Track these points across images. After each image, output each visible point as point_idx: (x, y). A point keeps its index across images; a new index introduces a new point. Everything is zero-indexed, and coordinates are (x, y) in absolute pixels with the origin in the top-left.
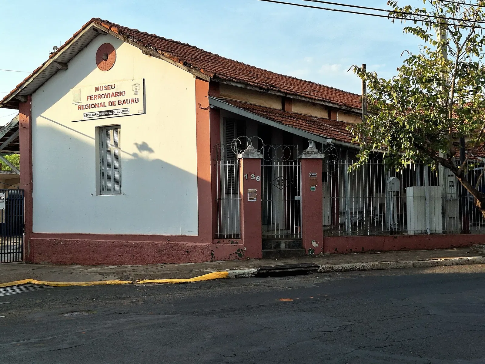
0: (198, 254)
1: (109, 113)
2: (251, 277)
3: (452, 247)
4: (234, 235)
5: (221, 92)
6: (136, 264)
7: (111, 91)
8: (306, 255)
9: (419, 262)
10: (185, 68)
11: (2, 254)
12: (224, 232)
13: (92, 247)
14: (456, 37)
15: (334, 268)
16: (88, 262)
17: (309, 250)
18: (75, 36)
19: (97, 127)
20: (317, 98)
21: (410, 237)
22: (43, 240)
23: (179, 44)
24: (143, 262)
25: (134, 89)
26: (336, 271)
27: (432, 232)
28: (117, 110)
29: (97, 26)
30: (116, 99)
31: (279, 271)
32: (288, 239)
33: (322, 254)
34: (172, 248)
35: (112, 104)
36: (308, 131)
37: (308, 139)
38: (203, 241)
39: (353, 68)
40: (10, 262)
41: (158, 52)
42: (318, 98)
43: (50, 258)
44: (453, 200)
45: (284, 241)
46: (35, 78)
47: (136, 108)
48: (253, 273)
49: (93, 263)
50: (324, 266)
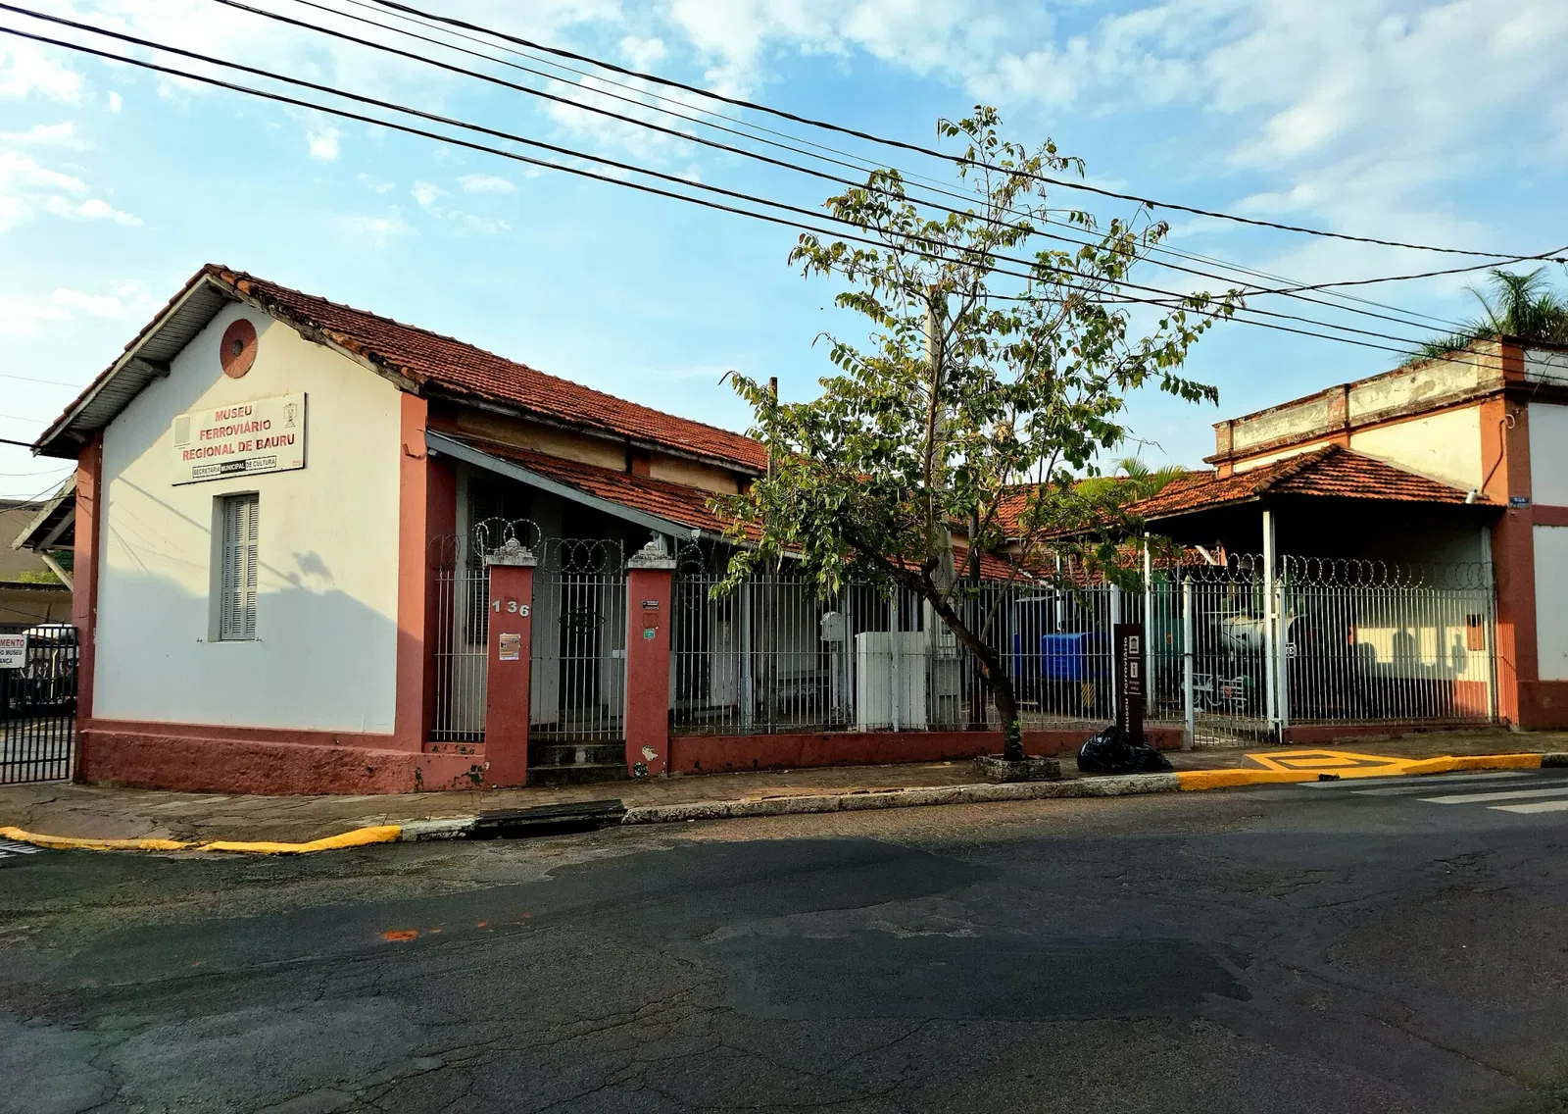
0: (391, 774)
1: (237, 468)
2: (457, 838)
3: (942, 759)
4: (469, 735)
5: (460, 423)
6: (272, 793)
7: (244, 420)
8: (630, 778)
9: (854, 796)
10: (373, 366)
11: (5, 764)
12: (455, 728)
13: (192, 753)
14: (936, 311)
15: (660, 814)
16: (183, 786)
17: (636, 768)
18: (173, 303)
19: (218, 497)
20: (704, 452)
21: (859, 736)
22: (105, 735)
23: (431, 335)
24: (284, 790)
25: (287, 416)
26: (665, 820)
27: (904, 727)
28: (253, 461)
29: (213, 281)
30: (253, 436)
31: (528, 822)
32: (590, 742)
33: (664, 775)
34: (341, 759)
35: (244, 447)
36: (652, 511)
37: (651, 530)
38: (402, 746)
39: (731, 376)
40: (28, 781)
41: (322, 333)
42: (708, 453)
43: (115, 775)
44: (949, 661)
45: (584, 746)
46: (100, 392)
47: (288, 456)
48: (463, 829)
49: (193, 788)
50: (638, 809)
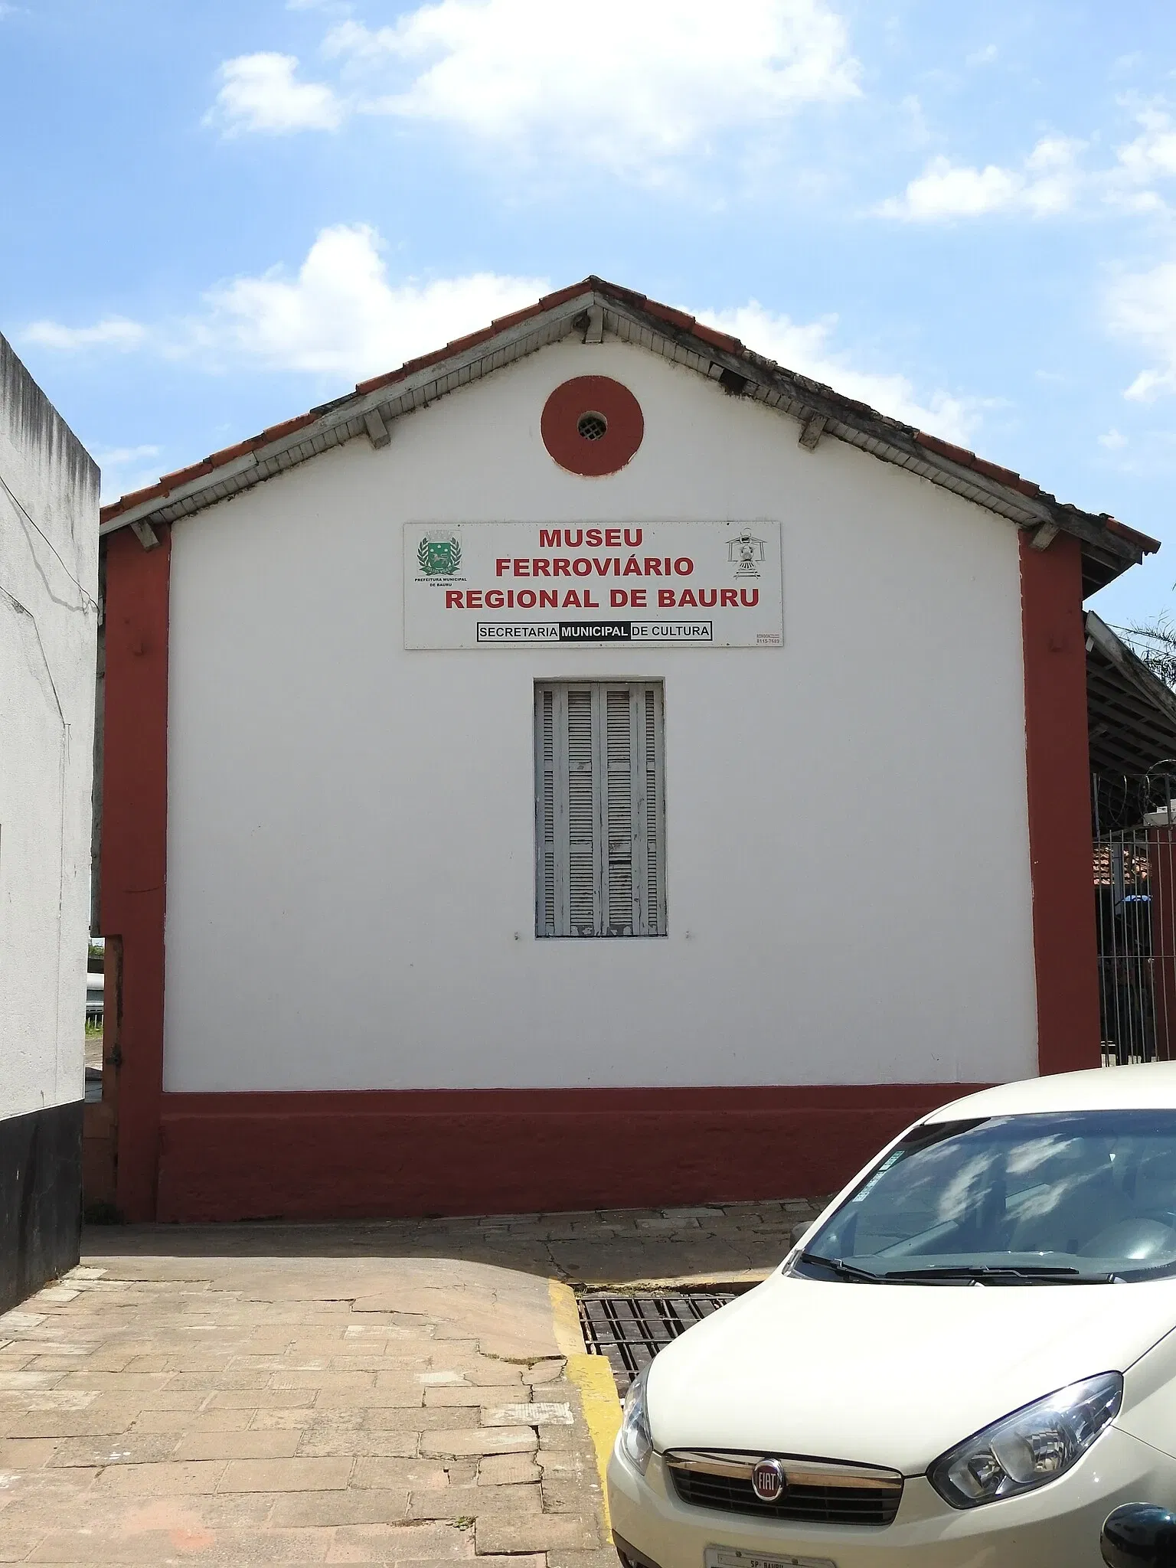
1: (612, 633)
7: (623, 553)
25: (738, 556)
28: (650, 626)
30: (652, 584)
